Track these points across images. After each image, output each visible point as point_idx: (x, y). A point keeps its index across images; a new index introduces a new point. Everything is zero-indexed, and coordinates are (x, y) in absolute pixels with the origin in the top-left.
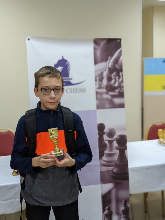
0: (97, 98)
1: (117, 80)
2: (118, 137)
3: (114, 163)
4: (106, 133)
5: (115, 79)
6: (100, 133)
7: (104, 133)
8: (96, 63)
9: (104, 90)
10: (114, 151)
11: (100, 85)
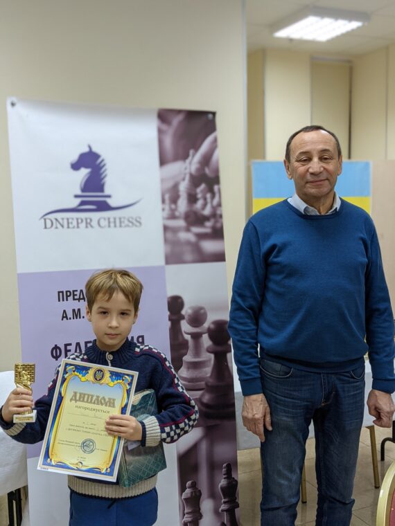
0: (166, 241)
1: (209, 200)
2: (212, 326)
3: (203, 383)
4: (186, 317)
5: (205, 199)
6: (174, 317)
7: (183, 317)
8: (163, 162)
9: (181, 223)
10: (204, 356)
11: (173, 211)
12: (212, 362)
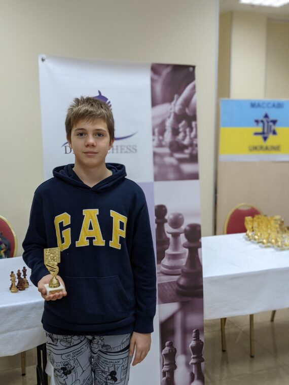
0: (155, 163)
1: (188, 133)
2: (188, 228)
3: (180, 270)
4: (168, 221)
6: (159, 221)
8: (154, 104)
9: (166, 150)
10: (181, 250)
11: (160, 141)
12: (187, 254)
